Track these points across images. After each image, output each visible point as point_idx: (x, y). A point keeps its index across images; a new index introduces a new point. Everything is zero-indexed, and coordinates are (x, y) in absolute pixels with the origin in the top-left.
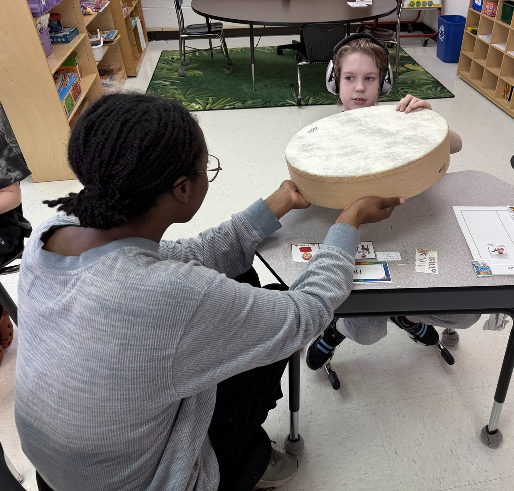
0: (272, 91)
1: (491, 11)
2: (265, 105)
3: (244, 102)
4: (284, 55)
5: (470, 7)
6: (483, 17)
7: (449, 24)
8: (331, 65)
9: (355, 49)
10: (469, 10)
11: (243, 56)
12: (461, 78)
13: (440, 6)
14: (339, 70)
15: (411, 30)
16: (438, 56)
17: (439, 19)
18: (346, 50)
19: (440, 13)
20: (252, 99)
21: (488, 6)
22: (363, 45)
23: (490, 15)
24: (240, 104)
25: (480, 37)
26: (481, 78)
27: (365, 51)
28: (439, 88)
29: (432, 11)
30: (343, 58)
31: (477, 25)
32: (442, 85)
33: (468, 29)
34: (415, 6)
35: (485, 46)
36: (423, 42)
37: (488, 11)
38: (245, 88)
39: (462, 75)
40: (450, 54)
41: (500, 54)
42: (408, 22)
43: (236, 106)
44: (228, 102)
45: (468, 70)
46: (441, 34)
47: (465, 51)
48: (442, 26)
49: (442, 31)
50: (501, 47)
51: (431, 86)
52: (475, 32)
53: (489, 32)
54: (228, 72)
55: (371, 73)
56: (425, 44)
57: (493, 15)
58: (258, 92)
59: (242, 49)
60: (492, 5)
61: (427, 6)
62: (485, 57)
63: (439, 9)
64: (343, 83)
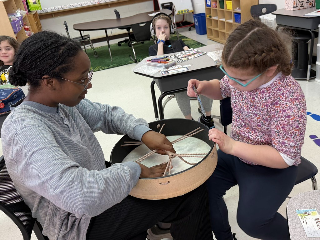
0: (121, 60)
1: (215, 6)
2: (119, 65)
3: (108, 66)
4: (122, 46)
5: (206, 6)
6: (212, 9)
7: (199, 17)
8: (151, 25)
9: (159, 18)
10: (206, 8)
11: (101, 50)
12: (210, 39)
13: (193, 11)
14: (155, 26)
15: (182, 25)
16: (197, 33)
17: (194, 16)
18: (156, 19)
19: (193, 14)
20: (112, 64)
21: (213, 4)
22: (162, 16)
23: (215, 8)
24: (107, 67)
25: (213, 18)
26: (218, 37)
27: (163, 18)
28: (200, 45)
29: (190, 14)
30: (155, 21)
31: (211, 14)
32: (201, 43)
33: (207, 16)
34: (181, 13)
35: (216, 21)
36: (189, 29)
37: (214, 6)
38: (107, 61)
39: (210, 38)
40: (202, 31)
41: (223, 23)
42: (180, 22)
43: (105, 68)
44: (100, 68)
45: (212, 35)
46: (196, 23)
47: (208, 26)
48: (196, 19)
49: (196, 21)
50: (223, 20)
51: (196, 45)
52: (210, 17)
53: (217, 15)
54: (96, 56)
55: (166, 25)
56: (190, 30)
57: (216, 7)
58: (114, 61)
59: (100, 47)
60: (215, 3)
61: (187, 12)
62: (218, 27)
63: (193, 12)
64: (157, 30)
